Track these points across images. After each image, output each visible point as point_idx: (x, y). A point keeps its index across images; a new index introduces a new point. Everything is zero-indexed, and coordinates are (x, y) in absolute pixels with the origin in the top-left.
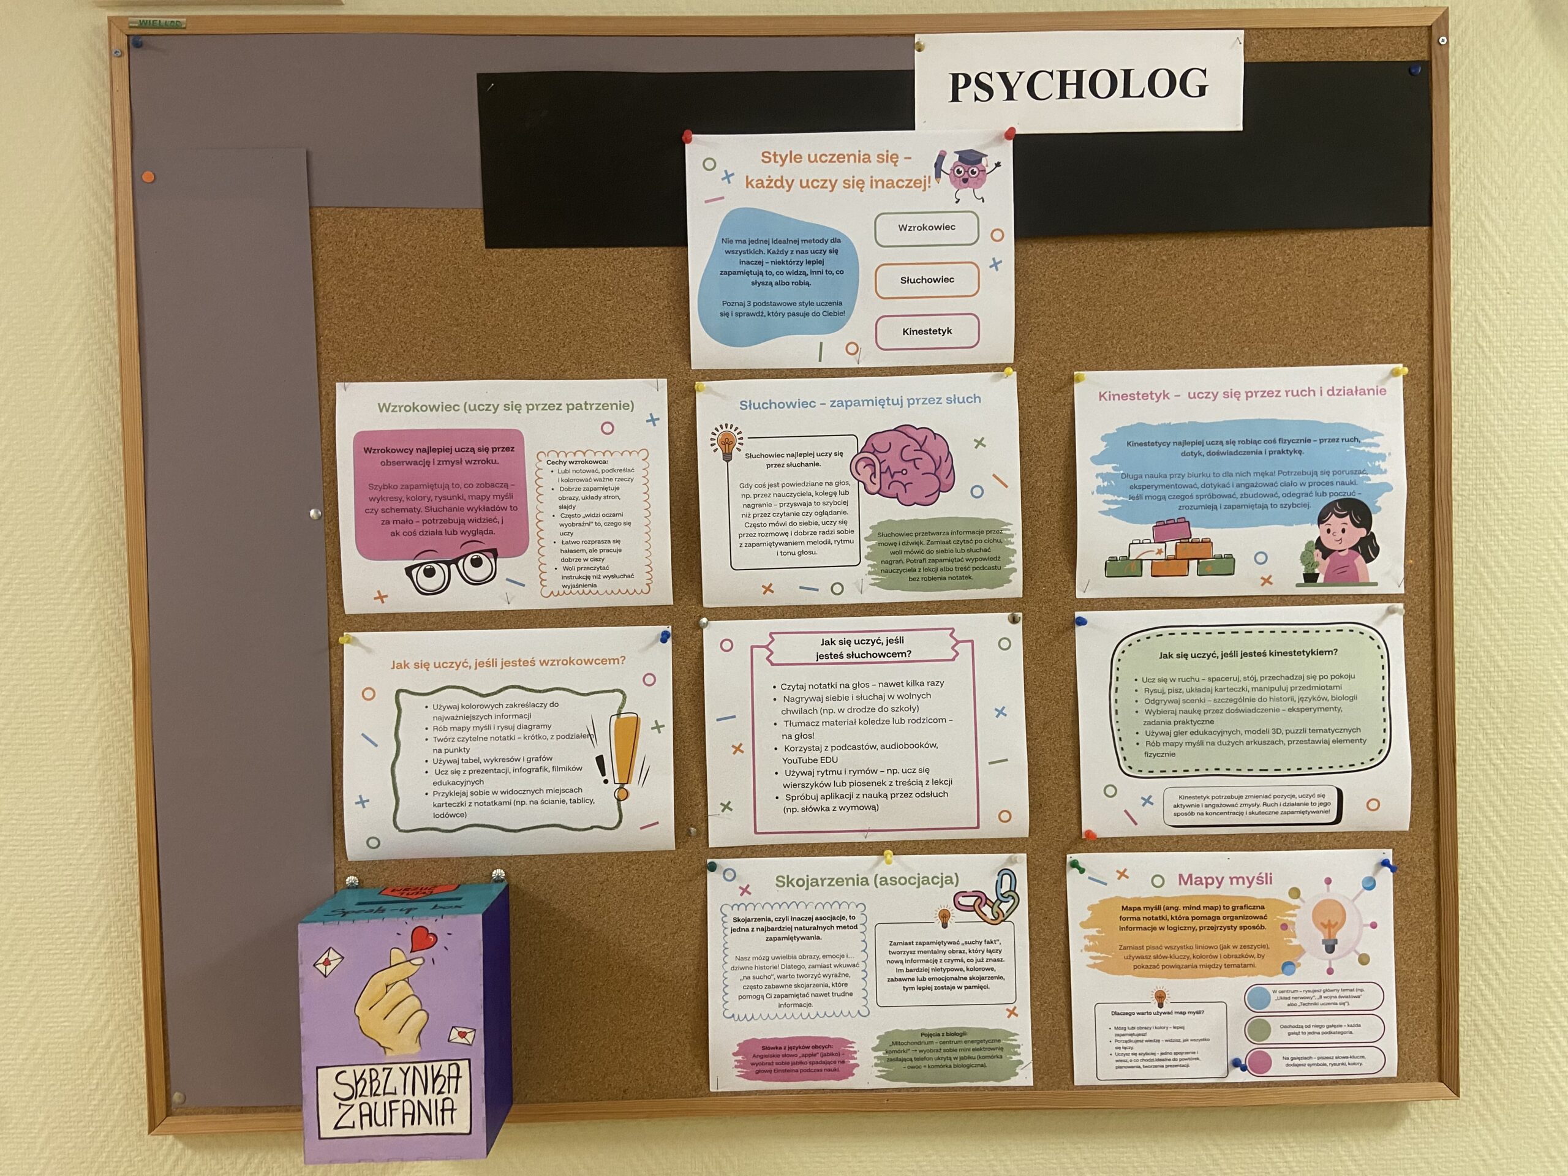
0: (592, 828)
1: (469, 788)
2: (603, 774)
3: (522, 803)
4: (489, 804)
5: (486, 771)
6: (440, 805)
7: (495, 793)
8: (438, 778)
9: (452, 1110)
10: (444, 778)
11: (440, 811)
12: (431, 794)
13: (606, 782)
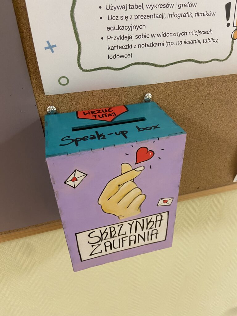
0: (212, 60)
1: (134, 32)
2: (228, 19)
3: (171, 44)
4: (148, 46)
5: (148, 17)
6: (113, 48)
7: (153, 36)
8: (111, 24)
9: (157, 233)
10: (116, 23)
11: (112, 53)
12: (105, 38)
13: (228, 25)
